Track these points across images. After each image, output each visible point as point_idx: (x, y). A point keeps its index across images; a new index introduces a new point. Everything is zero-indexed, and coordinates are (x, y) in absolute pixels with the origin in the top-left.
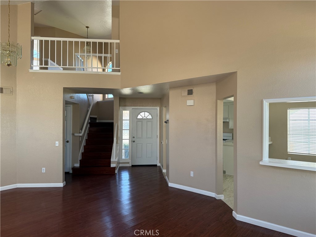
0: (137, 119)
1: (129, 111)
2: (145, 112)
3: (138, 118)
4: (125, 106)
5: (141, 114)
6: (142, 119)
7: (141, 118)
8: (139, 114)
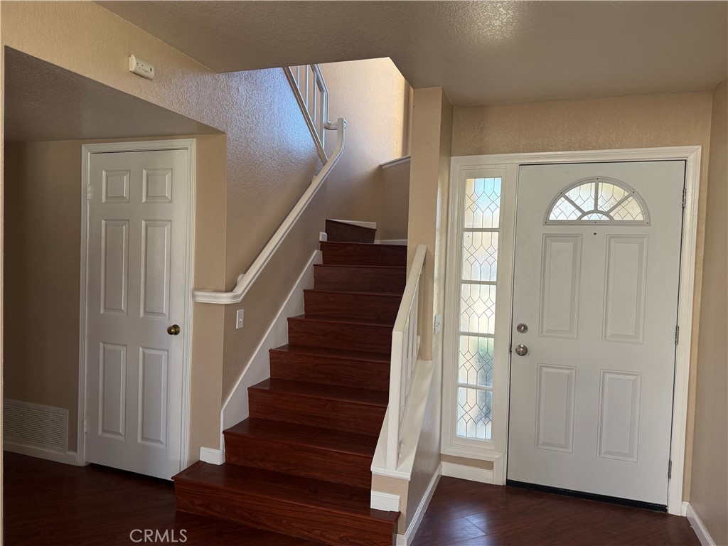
0: (547, 222)
1: (499, 181)
2: (597, 180)
3: (552, 217)
4: (480, 151)
5: (572, 194)
6: (579, 222)
7: (574, 217)
8: (562, 194)
